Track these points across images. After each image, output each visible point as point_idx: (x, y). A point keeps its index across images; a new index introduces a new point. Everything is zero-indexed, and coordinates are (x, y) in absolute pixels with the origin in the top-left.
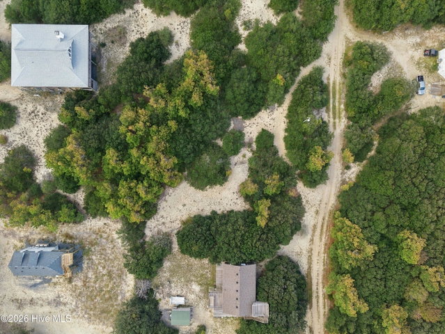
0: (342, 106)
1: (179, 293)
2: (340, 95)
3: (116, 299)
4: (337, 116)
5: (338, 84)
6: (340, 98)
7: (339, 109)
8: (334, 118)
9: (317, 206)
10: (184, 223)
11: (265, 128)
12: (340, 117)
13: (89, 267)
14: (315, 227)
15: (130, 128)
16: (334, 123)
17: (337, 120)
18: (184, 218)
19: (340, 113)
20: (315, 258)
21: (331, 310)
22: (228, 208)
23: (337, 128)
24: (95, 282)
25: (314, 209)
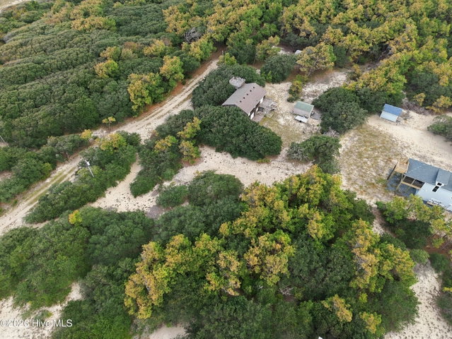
0: (48, 180)
1: (298, 123)
2: (38, 191)
3: (359, 139)
4: (61, 176)
5: (29, 201)
6: (42, 188)
7: (52, 181)
8: (65, 176)
9: (144, 128)
10: (268, 162)
11: (132, 197)
12: (60, 174)
13: (383, 169)
14: (159, 118)
15: (279, 246)
16: (70, 172)
17: (65, 173)
18: (266, 165)
19: (56, 177)
20: (177, 103)
21: (189, 78)
22: (219, 154)
23: (71, 168)
24: (378, 157)
25: (149, 126)
